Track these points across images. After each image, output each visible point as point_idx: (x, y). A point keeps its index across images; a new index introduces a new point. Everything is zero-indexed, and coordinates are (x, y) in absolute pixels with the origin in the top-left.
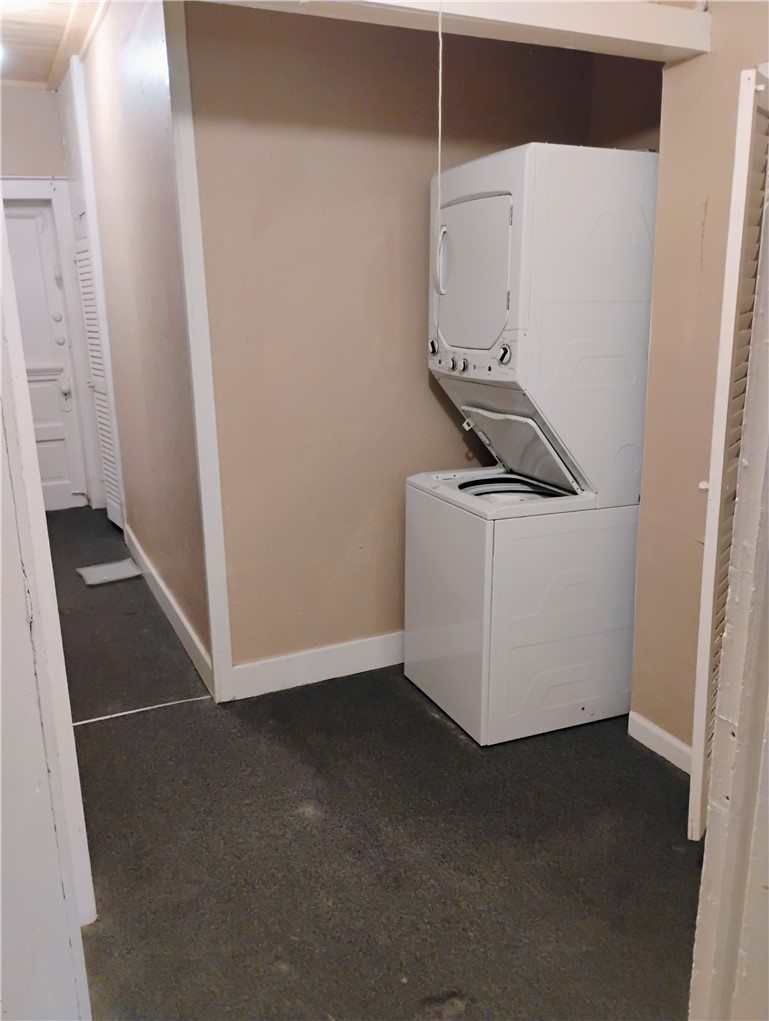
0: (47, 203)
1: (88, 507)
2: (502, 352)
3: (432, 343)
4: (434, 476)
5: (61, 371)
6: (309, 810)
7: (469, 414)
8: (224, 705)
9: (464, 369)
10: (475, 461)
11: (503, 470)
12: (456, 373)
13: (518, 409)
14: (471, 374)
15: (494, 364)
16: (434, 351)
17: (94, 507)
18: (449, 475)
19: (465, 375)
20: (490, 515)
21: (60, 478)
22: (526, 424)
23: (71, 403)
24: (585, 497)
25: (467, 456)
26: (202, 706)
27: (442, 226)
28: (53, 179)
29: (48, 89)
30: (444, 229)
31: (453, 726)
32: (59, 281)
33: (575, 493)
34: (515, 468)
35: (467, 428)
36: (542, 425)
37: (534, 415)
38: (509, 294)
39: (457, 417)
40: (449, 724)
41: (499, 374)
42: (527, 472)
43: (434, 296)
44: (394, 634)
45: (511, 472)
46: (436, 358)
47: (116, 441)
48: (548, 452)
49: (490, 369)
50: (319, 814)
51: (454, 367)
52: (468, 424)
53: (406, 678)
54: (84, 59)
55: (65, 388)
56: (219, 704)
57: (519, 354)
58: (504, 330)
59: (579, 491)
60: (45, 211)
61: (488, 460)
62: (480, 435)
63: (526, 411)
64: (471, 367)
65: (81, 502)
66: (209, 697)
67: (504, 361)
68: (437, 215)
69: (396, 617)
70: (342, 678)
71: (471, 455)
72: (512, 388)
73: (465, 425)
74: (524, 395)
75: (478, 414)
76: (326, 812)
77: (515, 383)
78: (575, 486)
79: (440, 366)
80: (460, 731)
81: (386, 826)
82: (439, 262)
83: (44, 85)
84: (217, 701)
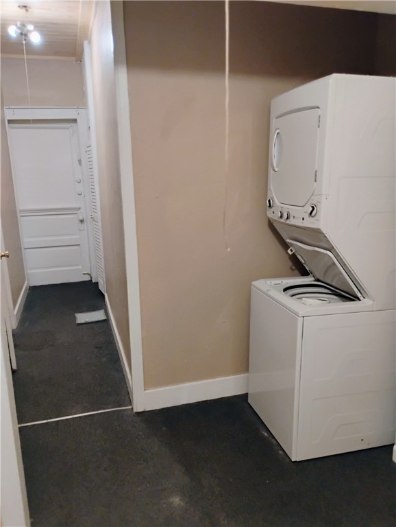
0: (75, 121)
1: (91, 281)
2: (311, 209)
3: (269, 201)
4: (268, 282)
5: (80, 209)
6: (176, 500)
7: (292, 245)
8: (138, 414)
9: (287, 218)
10: (296, 272)
11: (313, 279)
12: (283, 220)
13: (322, 244)
14: (292, 221)
15: (306, 216)
16: (270, 206)
17: (94, 281)
18: (278, 281)
19: (288, 222)
20: (301, 313)
21: (77, 265)
22: (327, 254)
23: (83, 226)
24: (365, 303)
25: (291, 268)
26: (125, 413)
27: (276, 129)
28: (78, 108)
29: (77, 61)
30: (278, 131)
31: (275, 442)
32: (80, 162)
33: (360, 300)
34: (321, 278)
35: (291, 253)
36: (337, 256)
37: (331, 249)
38: (316, 172)
39: (286, 246)
40: (273, 440)
41: (309, 223)
42: (328, 282)
43: (271, 172)
44: (243, 375)
45: (318, 280)
46: (272, 210)
47: (102, 248)
48: (341, 273)
49: (303, 219)
50: (182, 504)
51: (281, 217)
52: (291, 250)
53: (249, 404)
54: (90, 42)
55: (81, 218)
56: (136, 413)
57: (322, 210)
58: (313, 195)
59: (361, 298)
60: (73, 125)
61: (305, 273)
62: (299, 257)
63: (326, 246)
64: (291, 217)
65: (87, 278)
66: (130, 407)
67: (312, 215)
68: (274, 123)
69: (244, 364)
70: (210, 400)
71: (294, 267)
72: (317, 232)
73: (289, 251)
74: (325, 237)
75: (297, 245)
76: (186, 504)
77: (319, 229)
78: (359, 295)
79: (274, 215)
80: (280, 448)
81: (224, 520)
82: (274, 151)
83: (74, 58)
84: (135, 411)
